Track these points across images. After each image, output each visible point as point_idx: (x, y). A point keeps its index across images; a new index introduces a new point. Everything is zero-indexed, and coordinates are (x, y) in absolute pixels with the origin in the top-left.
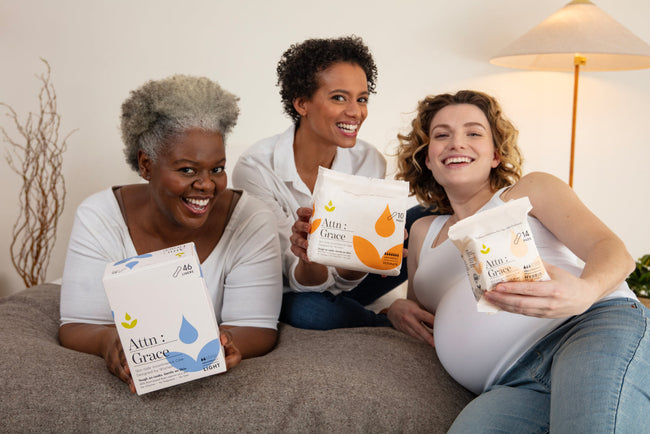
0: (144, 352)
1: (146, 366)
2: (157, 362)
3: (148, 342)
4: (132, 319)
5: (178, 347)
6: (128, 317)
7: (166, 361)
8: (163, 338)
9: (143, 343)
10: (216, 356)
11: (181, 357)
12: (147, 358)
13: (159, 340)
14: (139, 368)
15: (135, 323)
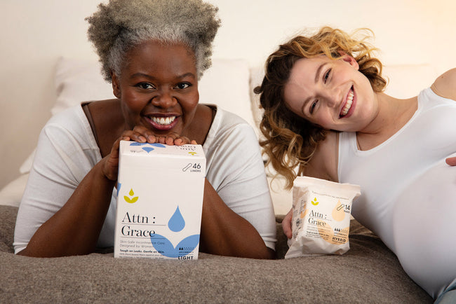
0: (134, 227)
1: (131, 240)
2: (142, 239)
3: (141, 219)
4: (134, 196)
5: (165, 232)
6: (131, 193)
7: (149, 240)
8: (154, 220)
9: (136, 219)
10: (193, 249)
11: (162, 241)
12: (135, 233)
13: (150, 221)
14: (124, 239)
15: (135, 199)
